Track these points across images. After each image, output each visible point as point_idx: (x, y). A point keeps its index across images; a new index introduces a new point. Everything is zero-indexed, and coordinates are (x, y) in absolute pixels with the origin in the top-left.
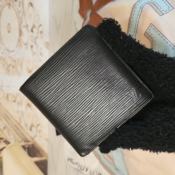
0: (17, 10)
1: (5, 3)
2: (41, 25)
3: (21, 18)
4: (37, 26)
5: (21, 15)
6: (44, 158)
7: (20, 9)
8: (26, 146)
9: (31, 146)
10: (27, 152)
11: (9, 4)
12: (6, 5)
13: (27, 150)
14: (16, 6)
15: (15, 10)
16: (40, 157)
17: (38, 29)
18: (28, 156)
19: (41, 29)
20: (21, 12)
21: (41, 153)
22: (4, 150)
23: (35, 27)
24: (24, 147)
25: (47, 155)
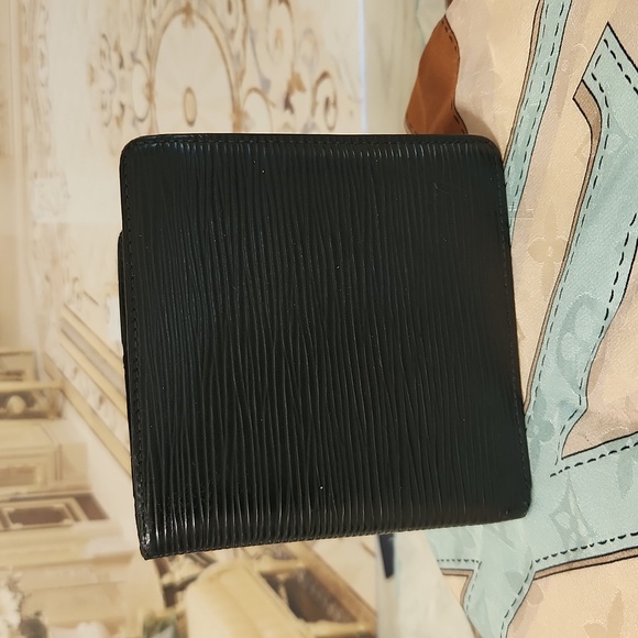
0: (222, 26)
1: (170, 8)
2: (325, 75)
3: (237, 58)
4: (308, 81)
5: (236, 44)
6: (361, 627)
7: (230, 21)
8: (282, 577)
9: (301, 577)
10: (286, 600)
11: (187, 10)
12: (175, 14)
13: (282, 590)
14: (214, 11)
15: (211, 28)
16: (341, 621)
17: (315, 90)
18: (291, 616)
19: (325, 90)
20: (239, 35)
21: (345, 602)
22: (191, 589)
23: (301, 88)
24: (271, 580)
25: (375, 614)
